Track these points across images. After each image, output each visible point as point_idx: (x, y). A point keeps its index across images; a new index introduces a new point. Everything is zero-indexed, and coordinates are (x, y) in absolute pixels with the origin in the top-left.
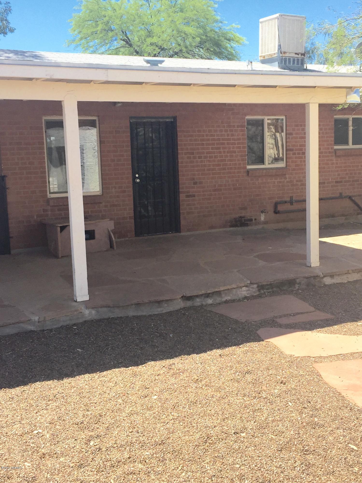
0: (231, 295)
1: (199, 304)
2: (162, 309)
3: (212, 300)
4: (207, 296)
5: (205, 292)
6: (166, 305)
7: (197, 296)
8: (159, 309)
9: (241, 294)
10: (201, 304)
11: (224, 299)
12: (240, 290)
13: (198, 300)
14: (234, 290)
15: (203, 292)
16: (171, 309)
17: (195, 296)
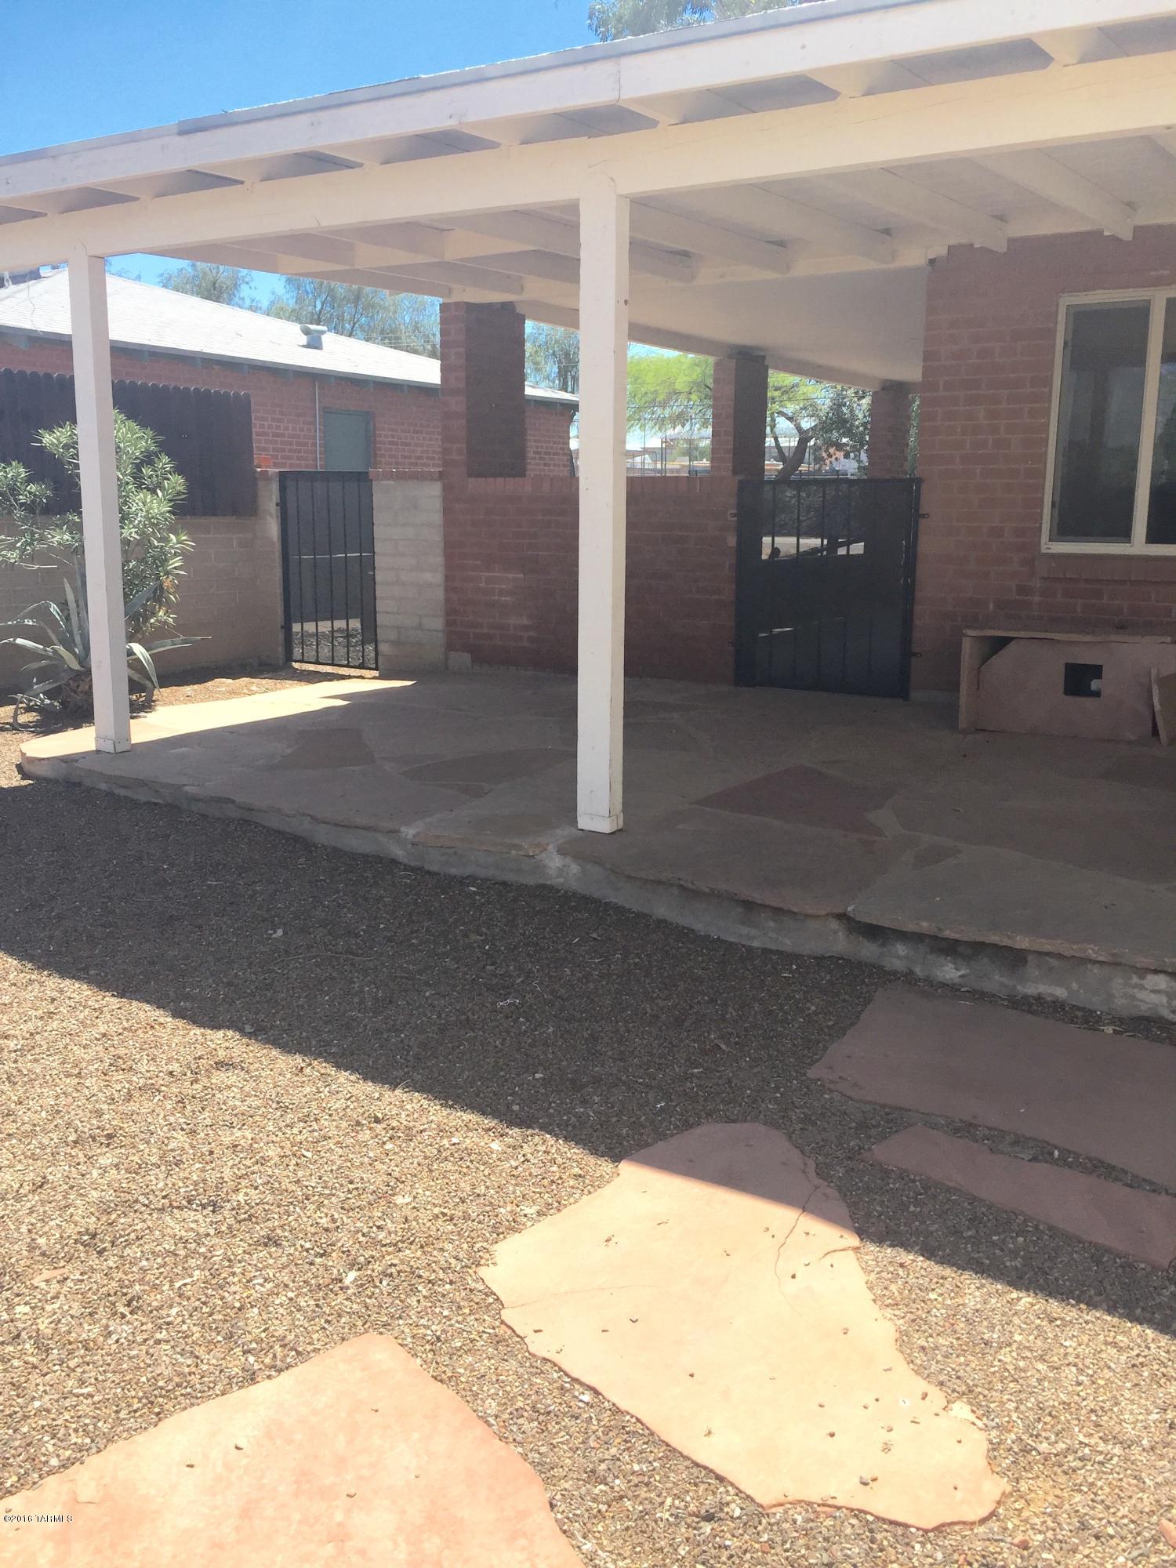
0: (1075, 986)
1: (899, 965)
2: (754, 932)
3: (962, 972)
4: (950, 948)
5: (933, 931)
6: (772, 924)
7: (903, 936)
8: (744, 930)
9: (1133, 998)
10: (905, 970)
11: (1031, 989)
12: (1135, 980)
13: (901, 949)
14: (1096, 970)
15: (925, 926)
16: (787, 944)
17: (894, 931)
